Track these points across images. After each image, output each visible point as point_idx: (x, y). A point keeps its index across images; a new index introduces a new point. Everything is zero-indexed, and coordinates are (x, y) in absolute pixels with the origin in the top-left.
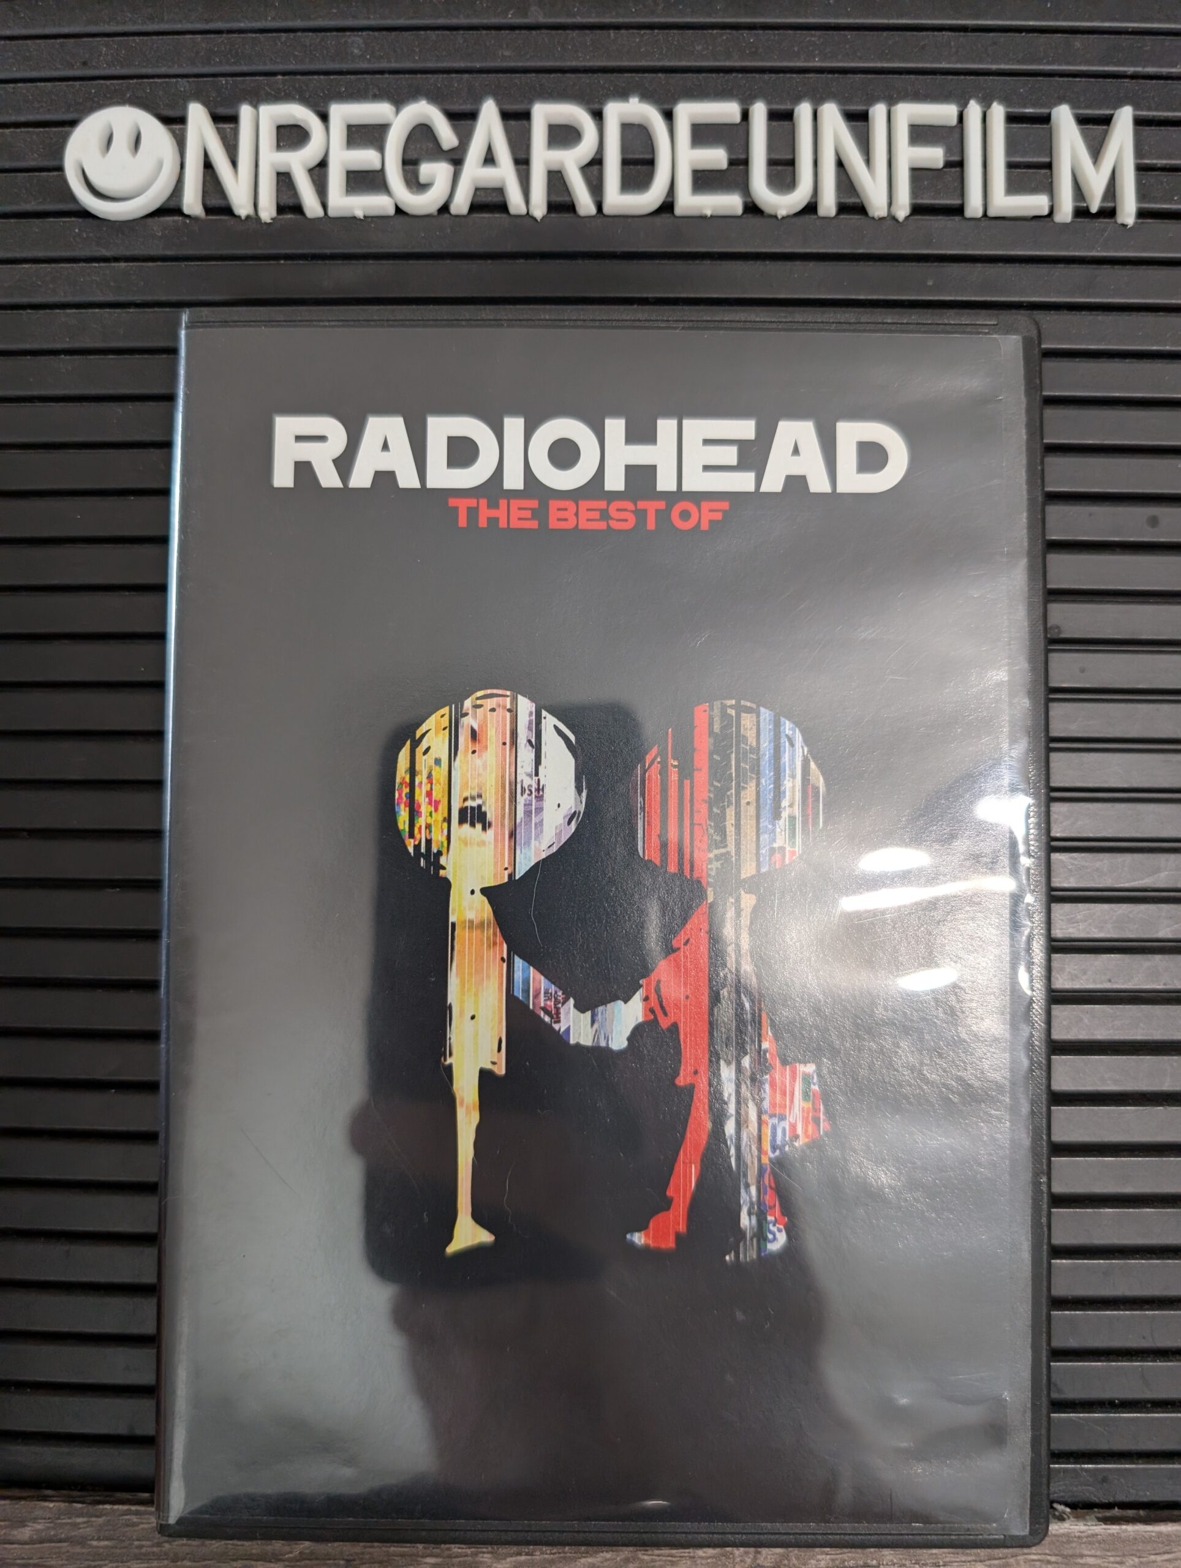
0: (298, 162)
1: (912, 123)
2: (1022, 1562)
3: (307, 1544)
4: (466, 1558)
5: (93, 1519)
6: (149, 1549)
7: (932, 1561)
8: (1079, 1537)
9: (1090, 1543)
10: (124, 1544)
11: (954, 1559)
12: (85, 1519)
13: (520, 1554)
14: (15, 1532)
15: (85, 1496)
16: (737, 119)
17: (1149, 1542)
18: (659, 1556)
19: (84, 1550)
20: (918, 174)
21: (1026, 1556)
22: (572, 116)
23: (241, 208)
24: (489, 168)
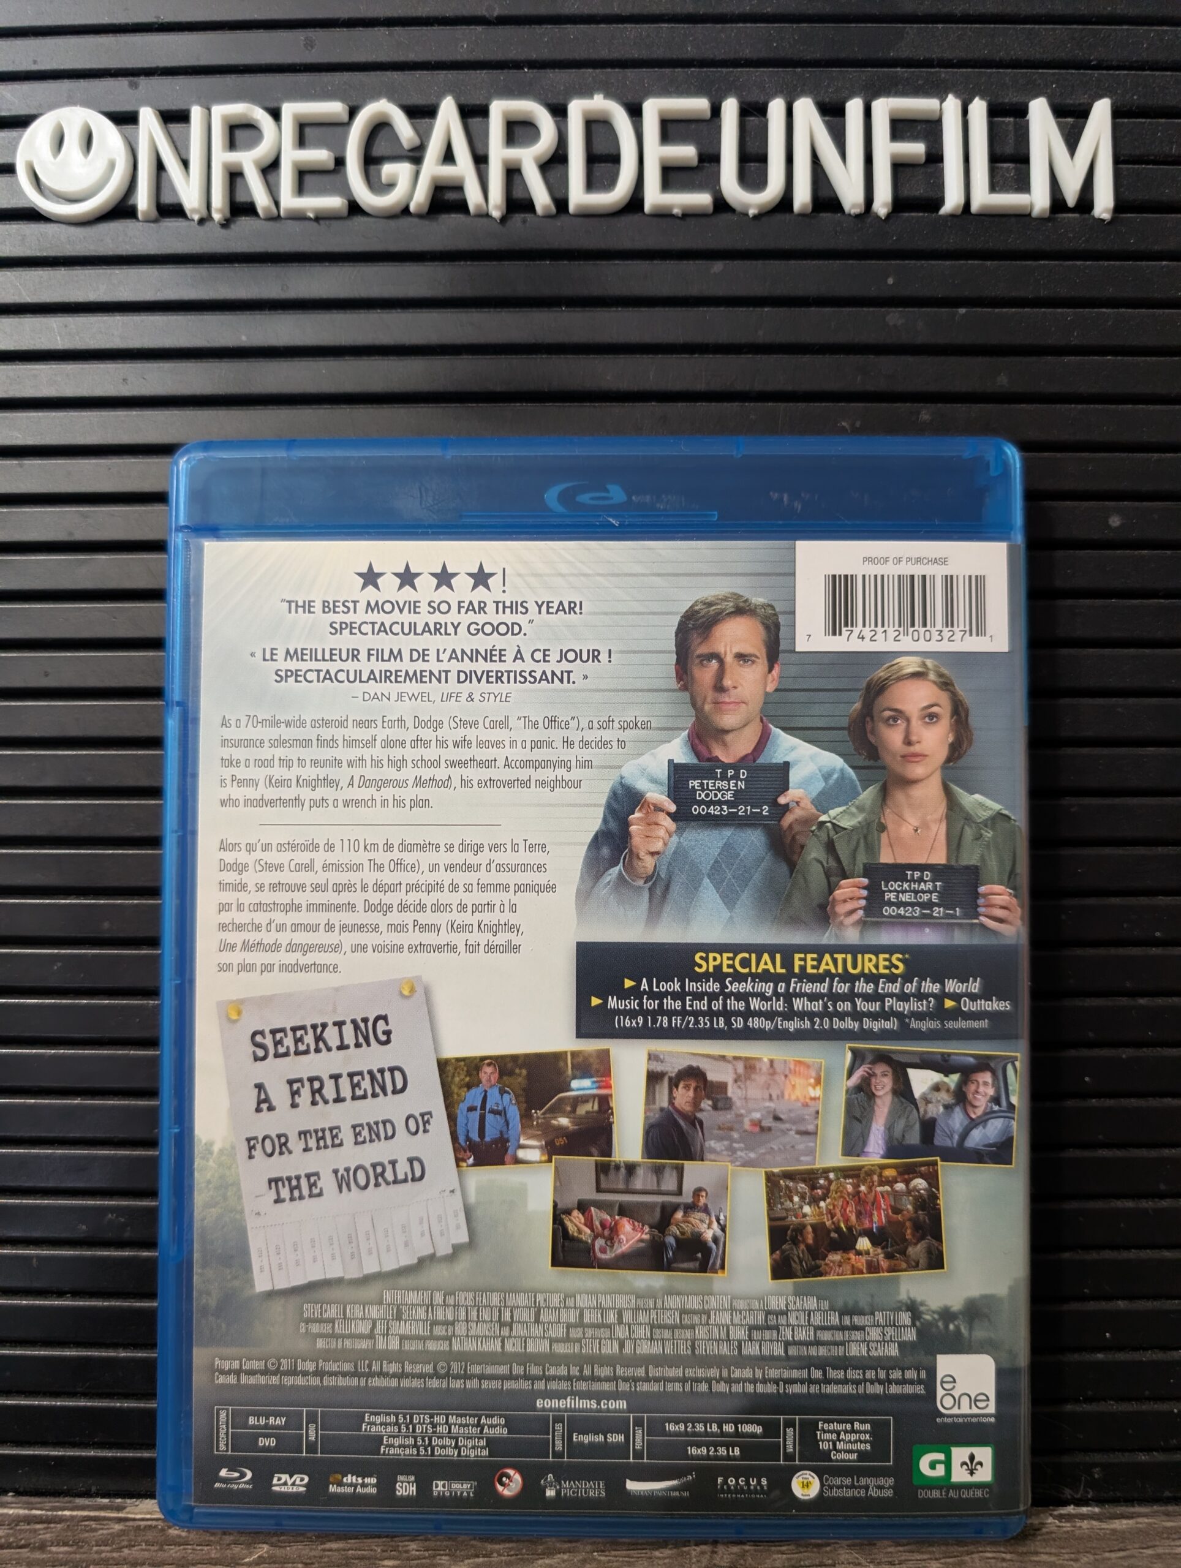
0: (248, 160)
1: (893, 117)
2: (977, 1560)
3: (266, 1547)
4: (424, 1561)
5: (52, 1525)
6: (109, 1555)
7: (886, 1560)
9: (1044, 1540)
10: (82, 1550)
11: (910, 1558)
12: (45, 1525)
13: (477, 1556)
15: (45, 1502)
16: (707, 114)
17: (1104, 1539)
18: (615, 1556)
19: (44, 1556)
20: (900, 166)
21: (981, 1554)
22: (531, 112)
23: (194, 211)
24: (449, 166)
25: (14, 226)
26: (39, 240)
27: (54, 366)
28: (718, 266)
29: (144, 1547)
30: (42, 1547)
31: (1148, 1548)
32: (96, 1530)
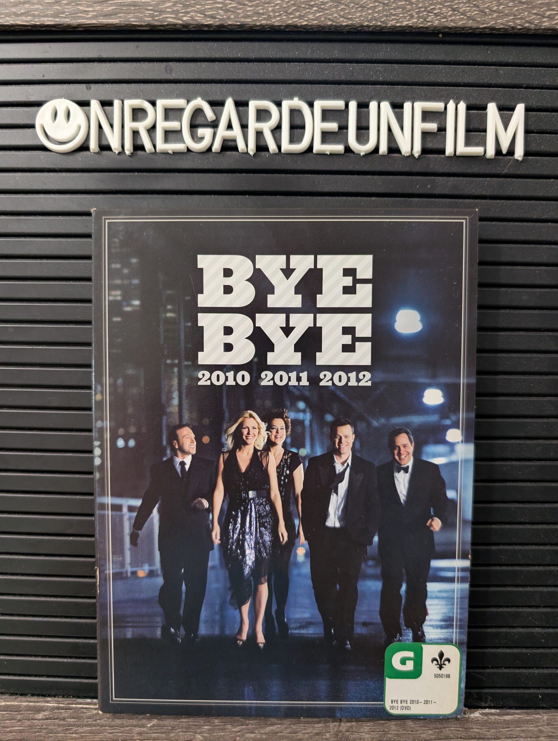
0: (142, 126)
1: (424, 110)
2: (448, 731)
3: (156, 720)
5: (68, 711)
6: (91, 722)
8: (472, 721)
9: (476, 723)
10: (80, 721)
12: (65, 711)
13: (243, 725)
14: (36, 716)
15: (65, 701)
16: (343, 108)
17: (500, 723)
18: (299, 726)
19: (65, 723)
20: (425, 134)
22: (267, 107)
23: (116, 149)
24: (229, 130)
26: (47, 160)
30: (64, 719)
31: (519, 727)
32: (86, 713)
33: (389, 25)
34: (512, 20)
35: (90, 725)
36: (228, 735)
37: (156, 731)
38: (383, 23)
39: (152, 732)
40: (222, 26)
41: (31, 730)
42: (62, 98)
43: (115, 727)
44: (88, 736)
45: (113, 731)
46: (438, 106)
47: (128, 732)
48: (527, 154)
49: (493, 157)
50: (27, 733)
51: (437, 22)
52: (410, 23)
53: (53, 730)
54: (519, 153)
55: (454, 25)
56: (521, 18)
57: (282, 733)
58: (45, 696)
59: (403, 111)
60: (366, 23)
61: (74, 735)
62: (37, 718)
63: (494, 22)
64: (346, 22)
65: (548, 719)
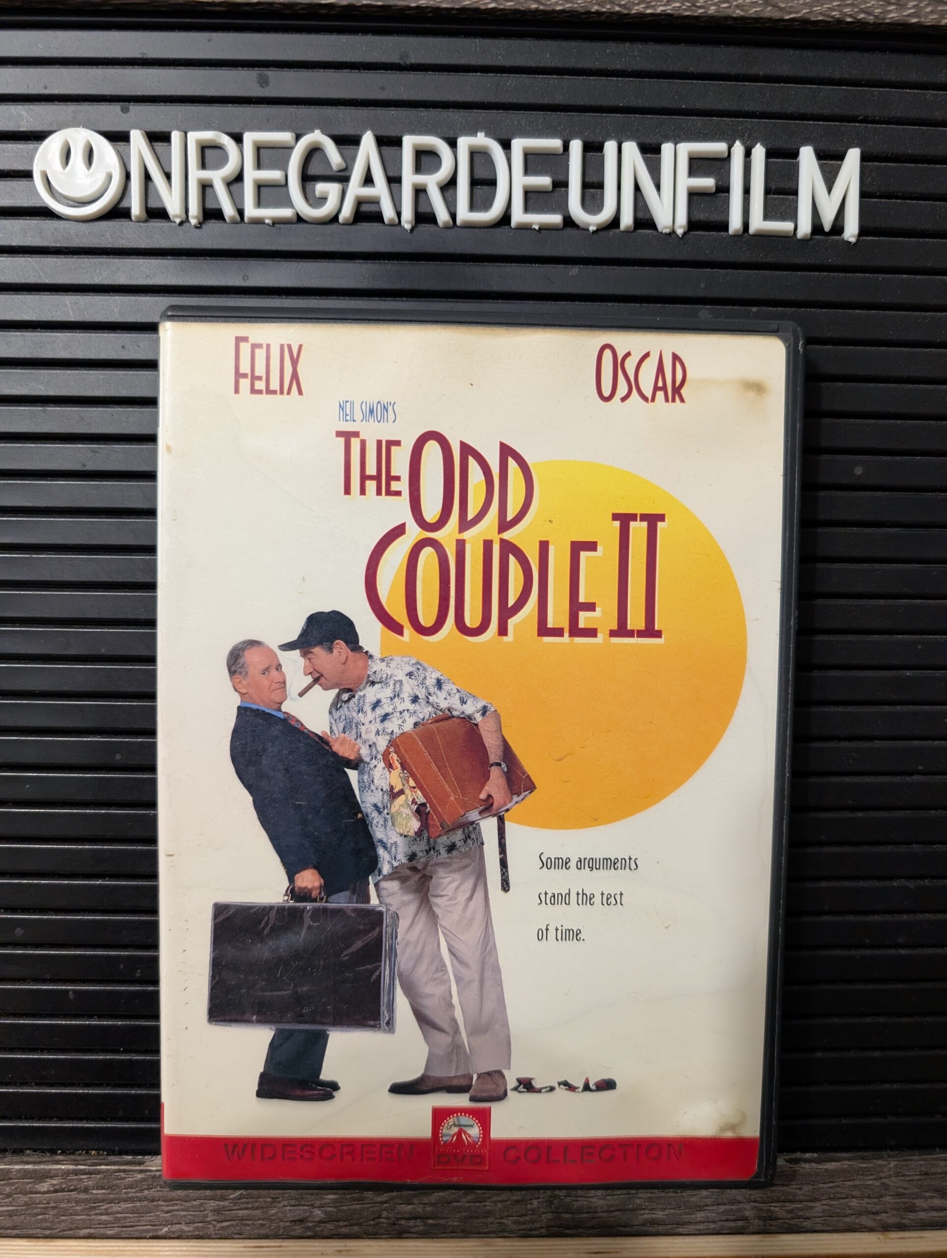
0: (218, 177)
1: (692, 157)
5: (93, 1176)
6: (134, 1195)
10: (114, 1192)
12: (88, 1176)
13: (393, 1192)
14: (37, 1186)
16: (560, 150)
17: (820, 1175)
19: (88, 1196)
20: (694, 195)
22: (434, 145)
23: (176, 216)
24: (367, 186)
25: (34, 222)
26: (53, 234)
27: (67, 334)
28: (575, 270)
29: (159, 1189)
30: (86, 1190)
31: (849, 1181)
32: (124, 1178)
33: (634, 12)
34: (836, 7)
35: (131, 1200)
36: (368, 1208)
37: (246, 1206)
38: (625, 8)
39: (237, 1207)
40: (351, 7)
41: (29, 1212)
42: (79, 127)
43: (175, 1202)
44: (130, 1217)
45: (171, 1208)
46: (718, 147)
47: (197, 1209)
48: (863, 231)
49: (809, 237)
50: (22, 1217)
51: (713, 8)
52: (668, 9)
53: (67, 1210)
54: (851, 230)
55: (742, 14)
56: (852, 5)
57: (459, 1202)
58: (53, 1152)
59: (660, 158)
60: (595, 8)
61: (104, 1217)
62: (39, 1190)
63: (808, 11)
64: (561, 5)
65: (896, 1166)
